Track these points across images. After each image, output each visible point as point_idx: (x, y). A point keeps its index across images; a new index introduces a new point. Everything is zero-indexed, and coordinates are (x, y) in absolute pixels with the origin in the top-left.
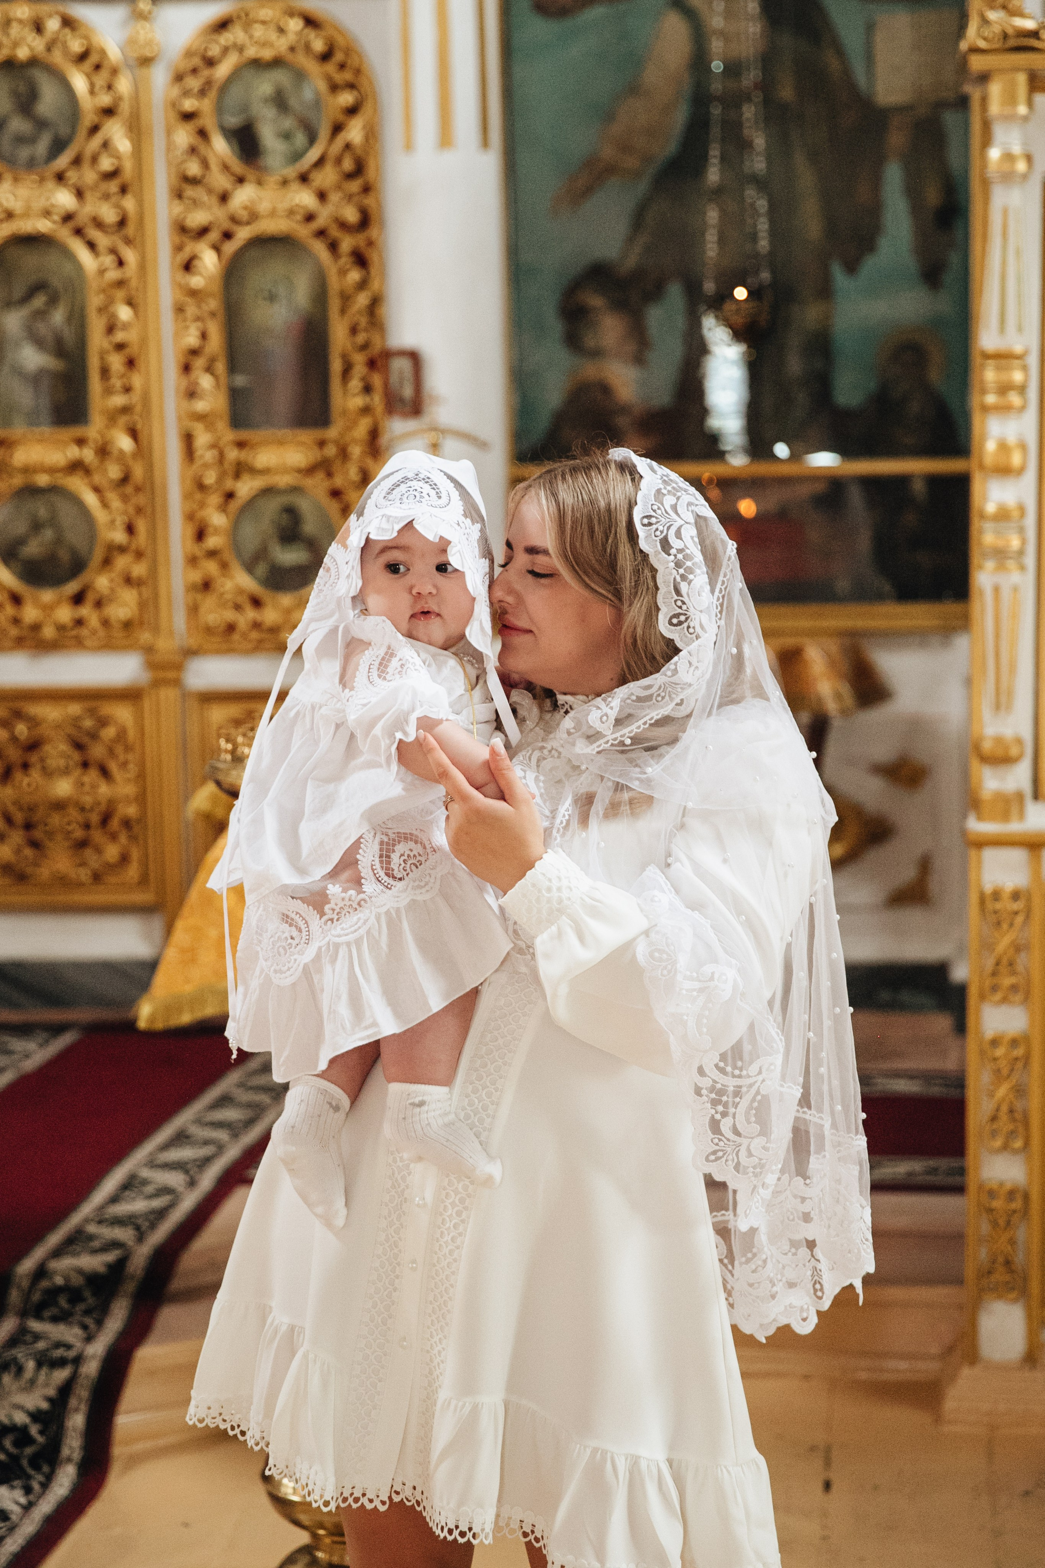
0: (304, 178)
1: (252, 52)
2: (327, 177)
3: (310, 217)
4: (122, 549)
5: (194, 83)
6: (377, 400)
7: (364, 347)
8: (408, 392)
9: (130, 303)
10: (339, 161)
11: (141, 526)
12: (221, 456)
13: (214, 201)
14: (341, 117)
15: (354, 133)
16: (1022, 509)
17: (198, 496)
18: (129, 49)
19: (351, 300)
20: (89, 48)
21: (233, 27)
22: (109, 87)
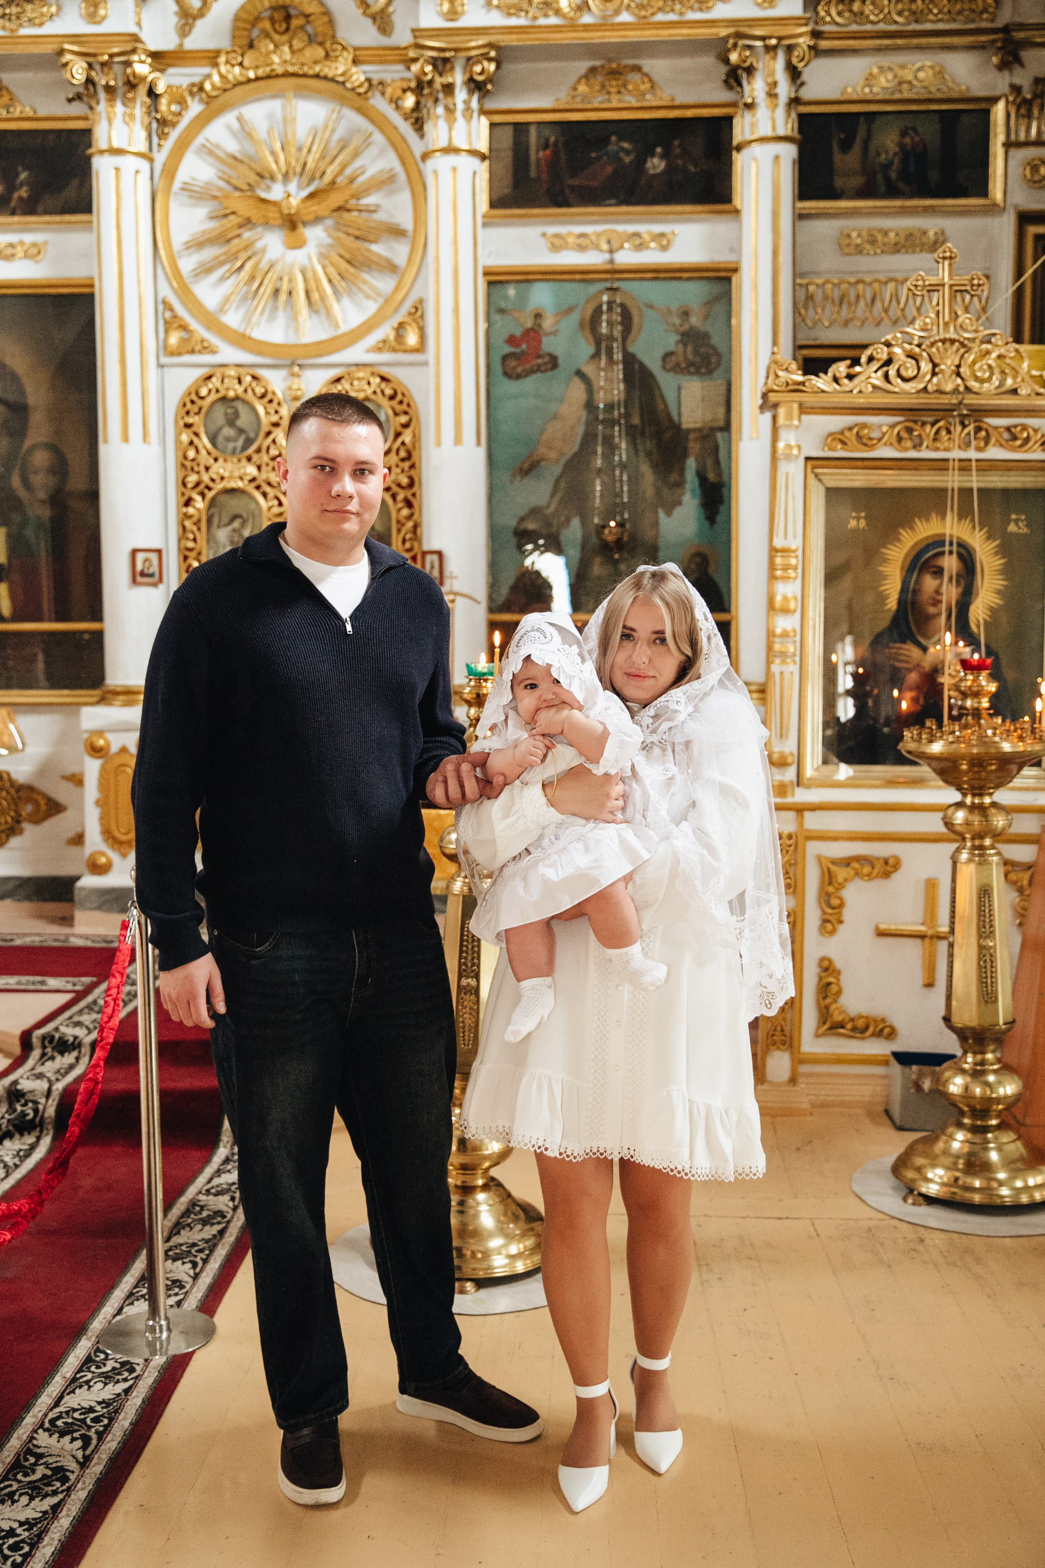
7: (409, 550)
10: (397, 453)
14: (400, 429)
15: (407, 437)
16: (795, 631)
18: (289, 392)
19: (403, 525)
20: (266, 391)
21: (343, 381)
22: (276, 412)
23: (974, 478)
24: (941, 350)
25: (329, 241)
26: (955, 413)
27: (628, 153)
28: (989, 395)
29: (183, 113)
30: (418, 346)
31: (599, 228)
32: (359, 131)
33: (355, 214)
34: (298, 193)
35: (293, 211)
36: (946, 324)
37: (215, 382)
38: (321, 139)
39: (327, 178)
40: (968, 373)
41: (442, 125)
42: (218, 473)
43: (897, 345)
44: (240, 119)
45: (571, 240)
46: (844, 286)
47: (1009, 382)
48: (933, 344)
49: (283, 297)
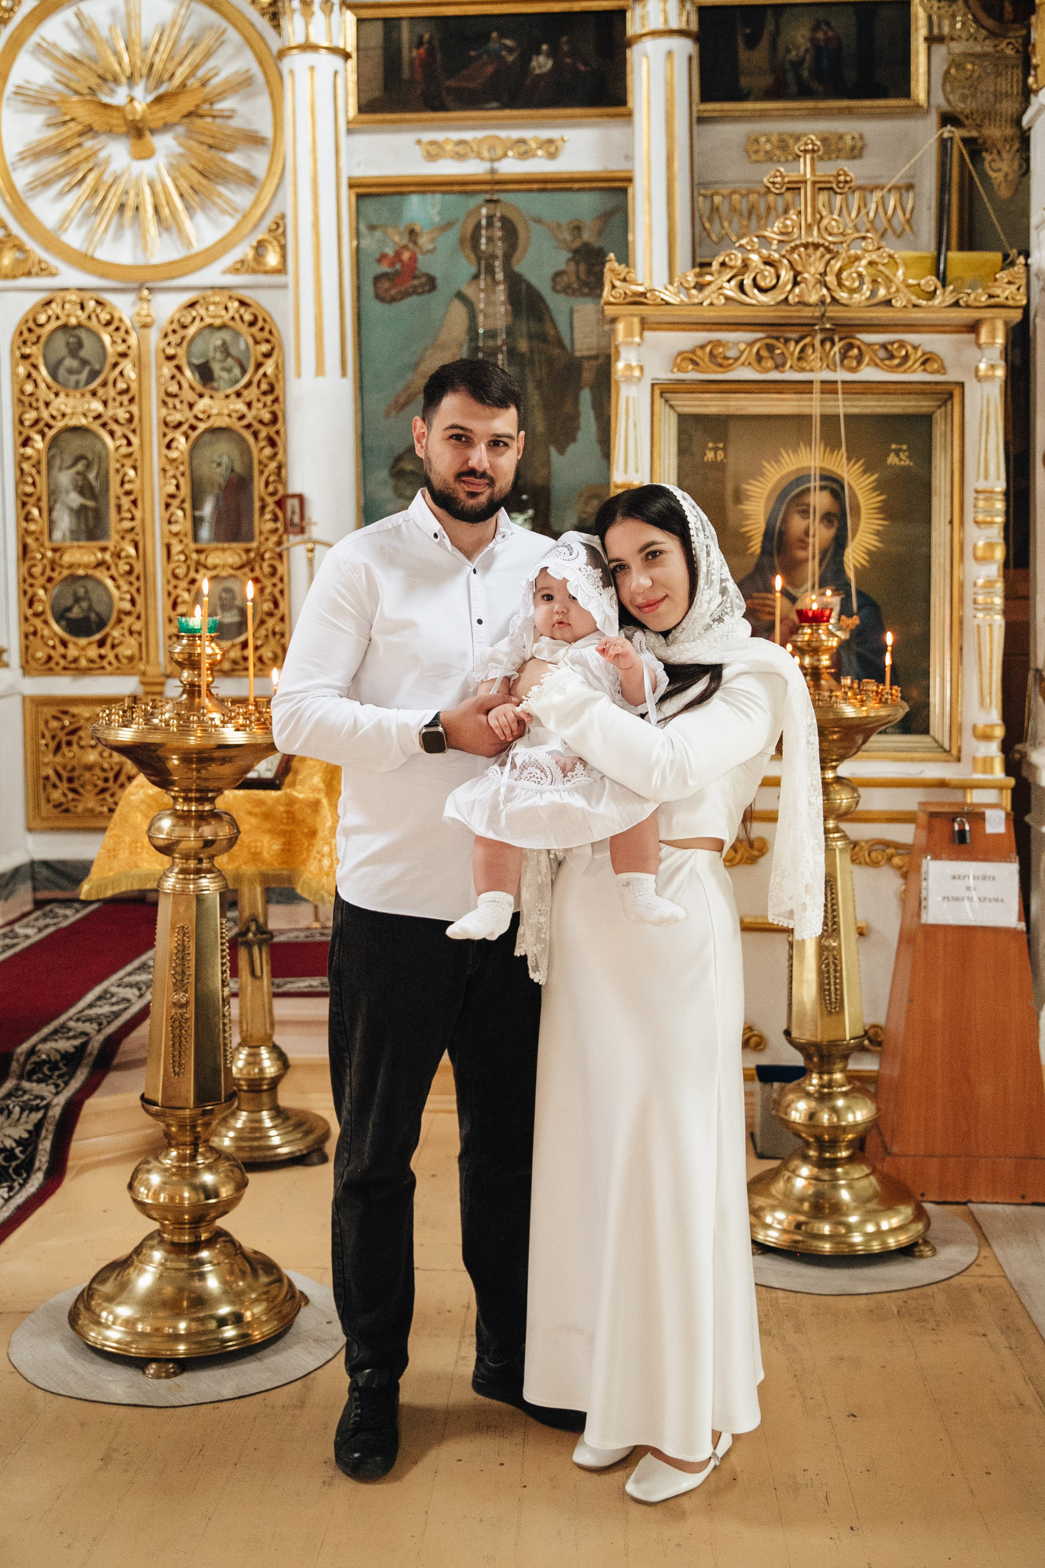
0: (238, 395)
1: (208, 321)
2: (252, 394)
3: (242, 417)
4: (129, 613)
5: (173, 338)
6: (279, 525)
7: (273, 494)
8: (296, 519)
9: (135, 468)
10: (259, 386)
11: (140, 600)
12: (187, 558)
13: (185, 406)
14: (261, 359)
15: (269, 367)
17: (174, 582)
18: (137, 319)
19: (266, 466)
20: (112, 318)
21: (198, 307)
22: (124, 341)
23: (841, 403)
24: (803, 255)
25: (180, 150)
26: (817, 327)
27: (510, 50)
28: (859, 307)
29: (16, 9)
30: (280, 267)
31: (480, 134)
32: (211, 28)
33: (209, 120)
34: (145, 98)
35: (138, 117)
36: (809, 227)
37: (55, 308)
38: (169, 36)
39: (177, 81)
40: (835, 283)
41: (298, 19)
42: (58, 410)
43: (753, 251)
44: (78, 15)
45: (449, 147)
46: (753, 197)
47: (882, 292)
48: (793, 249)
49: (129, 213)
